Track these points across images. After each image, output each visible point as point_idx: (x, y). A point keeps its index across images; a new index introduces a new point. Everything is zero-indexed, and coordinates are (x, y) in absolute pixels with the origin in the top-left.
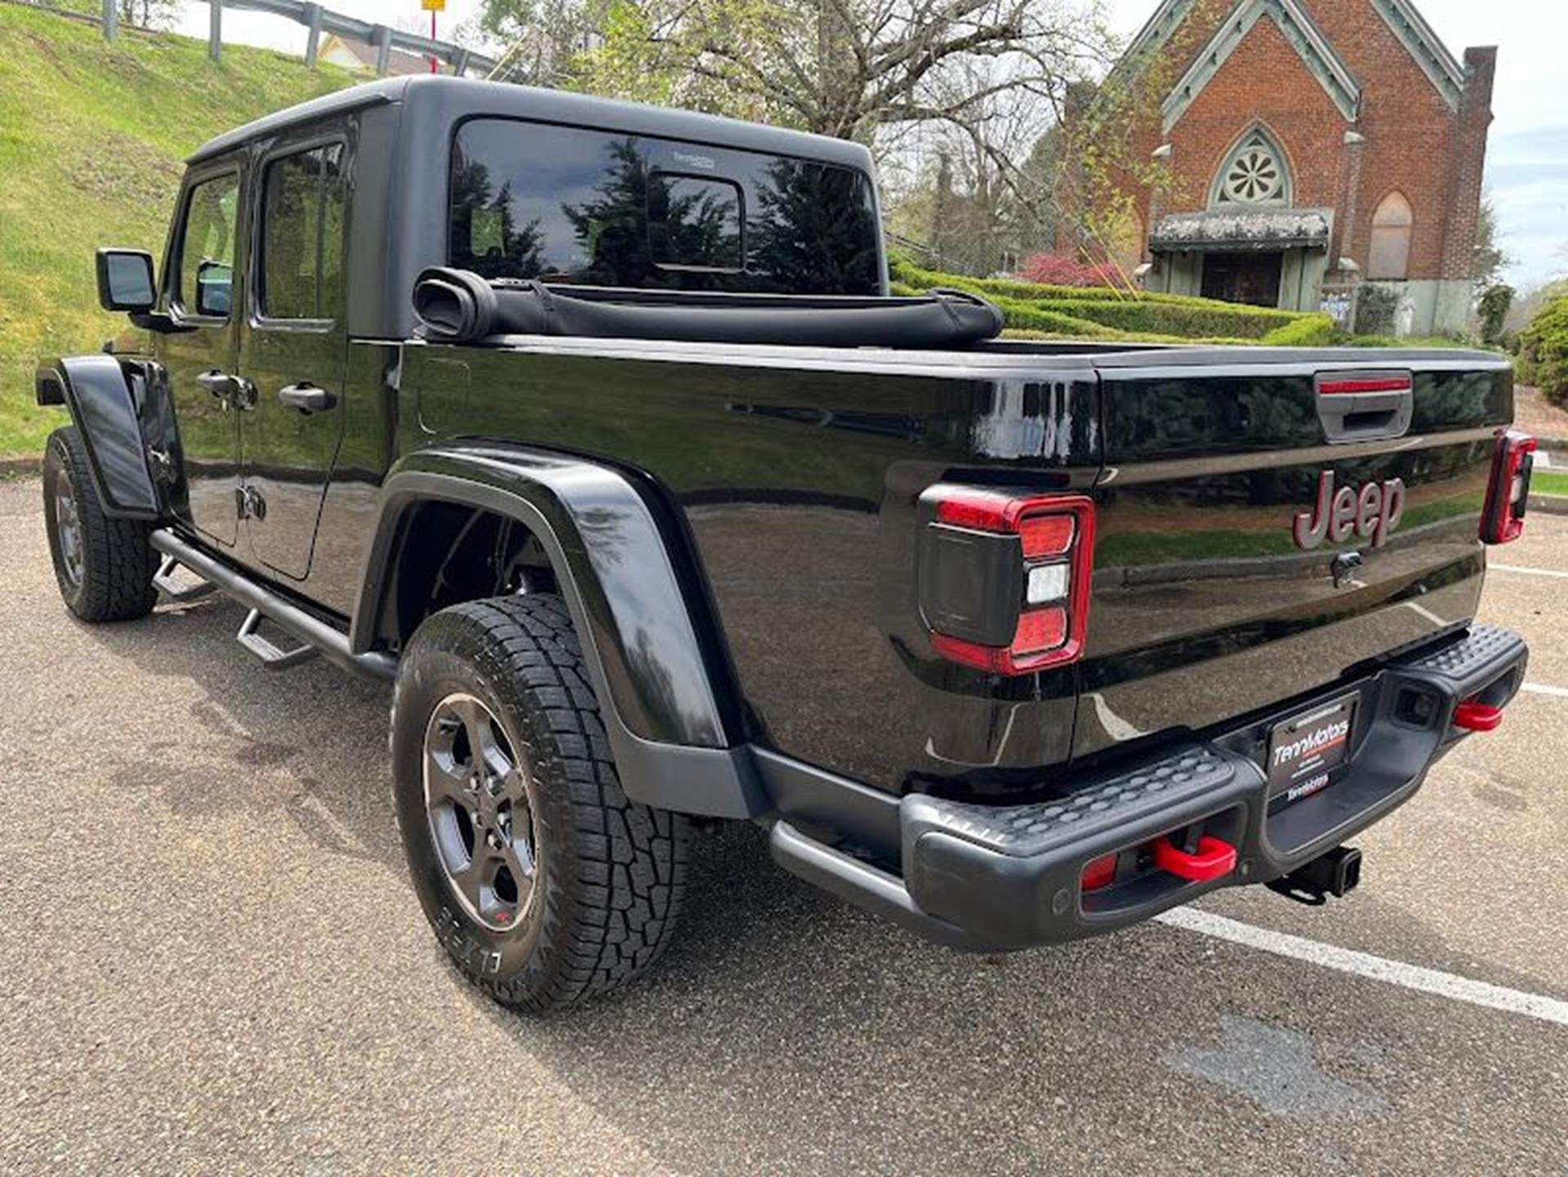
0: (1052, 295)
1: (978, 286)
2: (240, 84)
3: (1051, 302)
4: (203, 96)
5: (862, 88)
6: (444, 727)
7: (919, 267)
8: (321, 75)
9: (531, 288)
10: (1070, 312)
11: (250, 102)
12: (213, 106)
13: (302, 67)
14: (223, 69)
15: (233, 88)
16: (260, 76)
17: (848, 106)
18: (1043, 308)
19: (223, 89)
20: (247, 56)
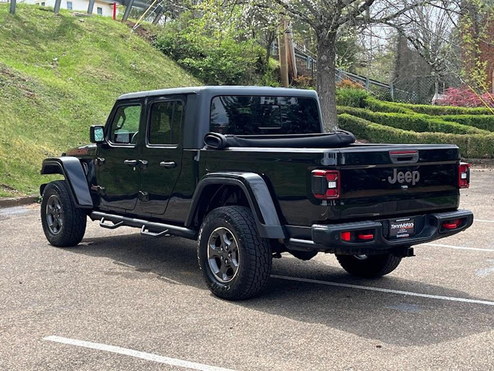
0: (454, 112)
1: (412, 108)
2: (26, 25)
3: (453, 117)
4: (9, 32)
5: (340, 12)
6: (214, 237)
7: (380, 98)
8: (62, 17)
9: (233, 137)
10: (462, 122)
11: (31, 33)
12: (14, 37)
13: (53, 14)
14: (17, 18)
15: (23, 27)
16: (34, 20)
17: (333, 21)
18: (447, 120)
19: (18, 28)
20: (26, 10)
